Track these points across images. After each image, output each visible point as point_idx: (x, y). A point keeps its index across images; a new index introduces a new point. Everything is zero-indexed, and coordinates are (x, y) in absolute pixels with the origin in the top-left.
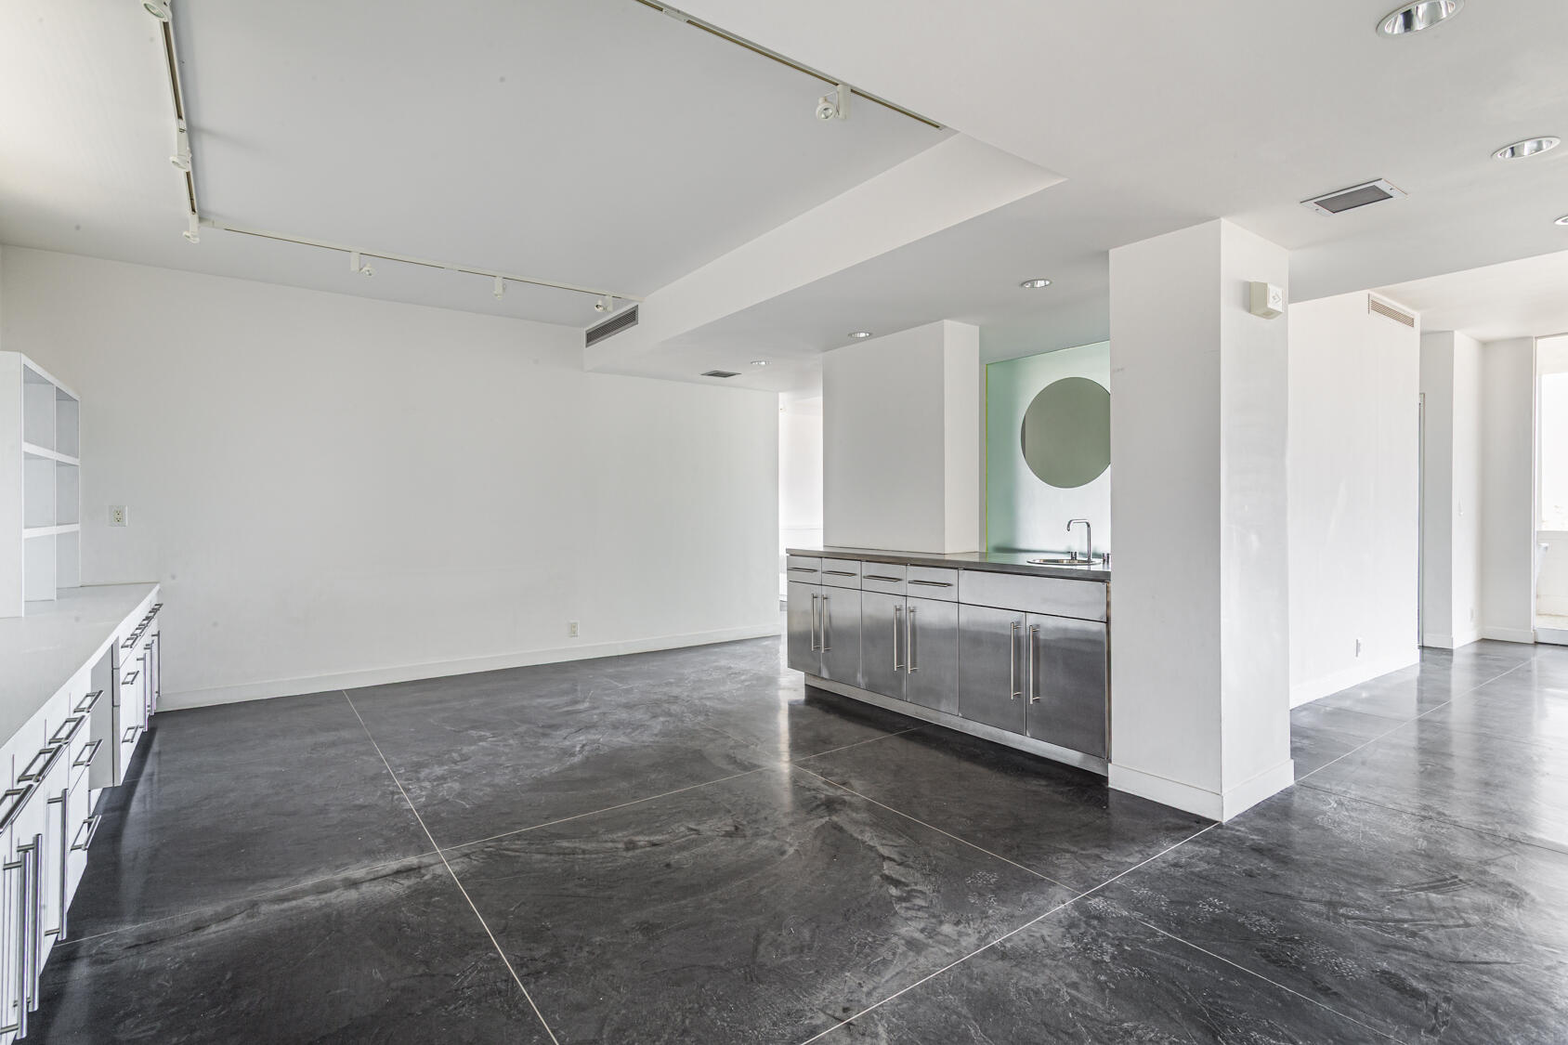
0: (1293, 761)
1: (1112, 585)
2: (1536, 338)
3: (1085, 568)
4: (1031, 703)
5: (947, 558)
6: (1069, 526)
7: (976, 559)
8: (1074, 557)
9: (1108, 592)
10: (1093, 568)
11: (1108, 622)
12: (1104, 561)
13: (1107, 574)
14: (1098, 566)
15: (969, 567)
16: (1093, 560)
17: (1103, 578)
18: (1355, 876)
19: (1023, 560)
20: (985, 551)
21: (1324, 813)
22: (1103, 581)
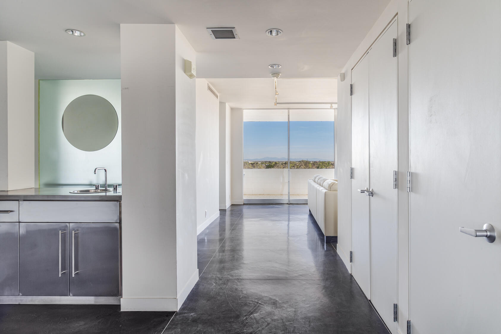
0: (198, 269)
1: (123, 202)
2: (243, 109)
3: (104, 194)
4: (73, 276)
5: (10, 194)
6: (95, 171)
7: (32, 193)
8: (97, 188)
9: (120, 206)
10: (108, 194)
11: (120, 223)
12: (114, 189)
13: (120, 197)
14: (111, 193)
15: (27, 199)
16: (108, 189)
17: (118, 199)
18: (231, 318)
19: (65, 191)
20: (38, 187)
21: (212, 289)
22: (117, 201)
